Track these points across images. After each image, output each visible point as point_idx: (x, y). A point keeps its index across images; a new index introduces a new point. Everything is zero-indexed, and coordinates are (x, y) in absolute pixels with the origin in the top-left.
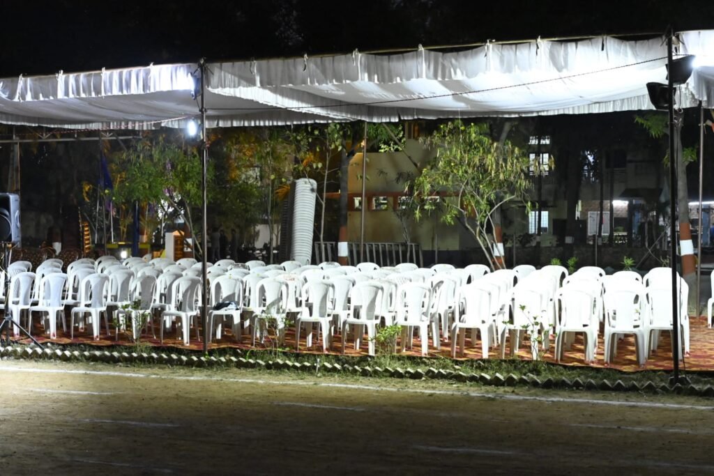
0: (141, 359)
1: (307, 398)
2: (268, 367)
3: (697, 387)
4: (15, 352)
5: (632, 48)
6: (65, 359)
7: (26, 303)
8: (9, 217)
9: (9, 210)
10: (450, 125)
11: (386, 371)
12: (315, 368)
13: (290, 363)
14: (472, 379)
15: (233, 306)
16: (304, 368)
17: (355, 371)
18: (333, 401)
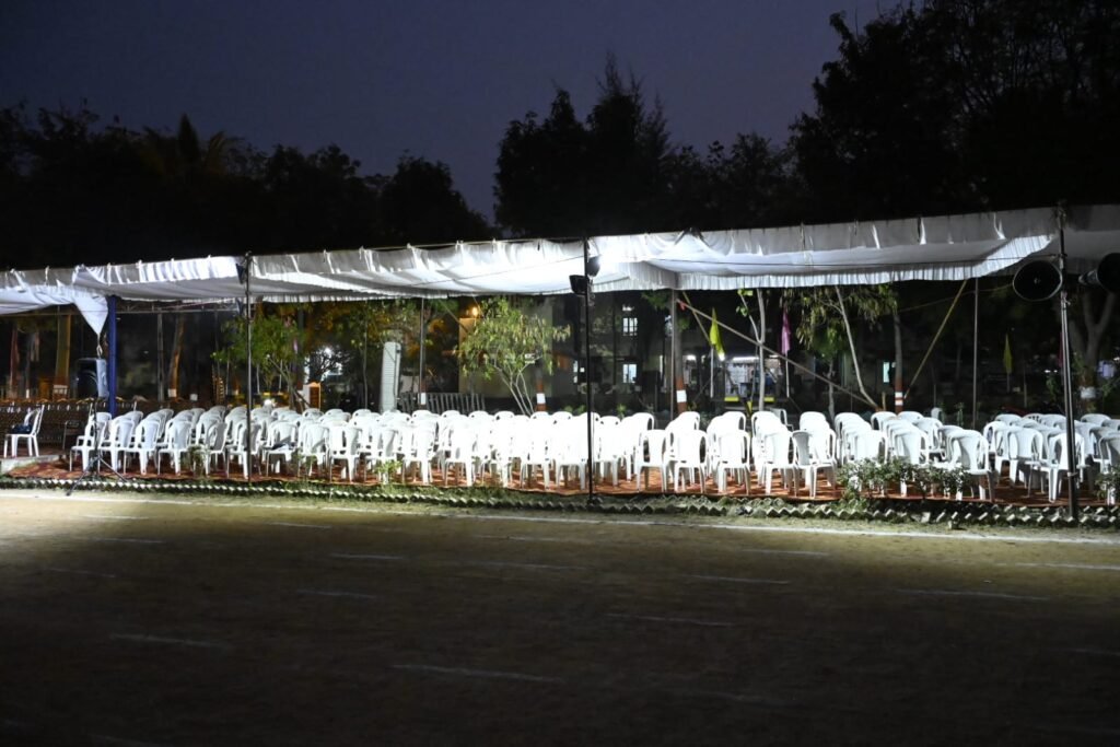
0: (199, 490)
1: (293, 519)
2: (294, 495)
3: (603, 506)
4: (101, 486)
5: (562, 248)
6: (139, 490)
7: (125, 446)
8: (96, 377)
9: (96, 372)
10: (490, 301)
11: (382, 497)
12: (328, 495)
13: (310, 492)
14: (444, 502)
15: (286, 447)
16: (321, 496)
17: (358, 497)
18: (314, 521)
